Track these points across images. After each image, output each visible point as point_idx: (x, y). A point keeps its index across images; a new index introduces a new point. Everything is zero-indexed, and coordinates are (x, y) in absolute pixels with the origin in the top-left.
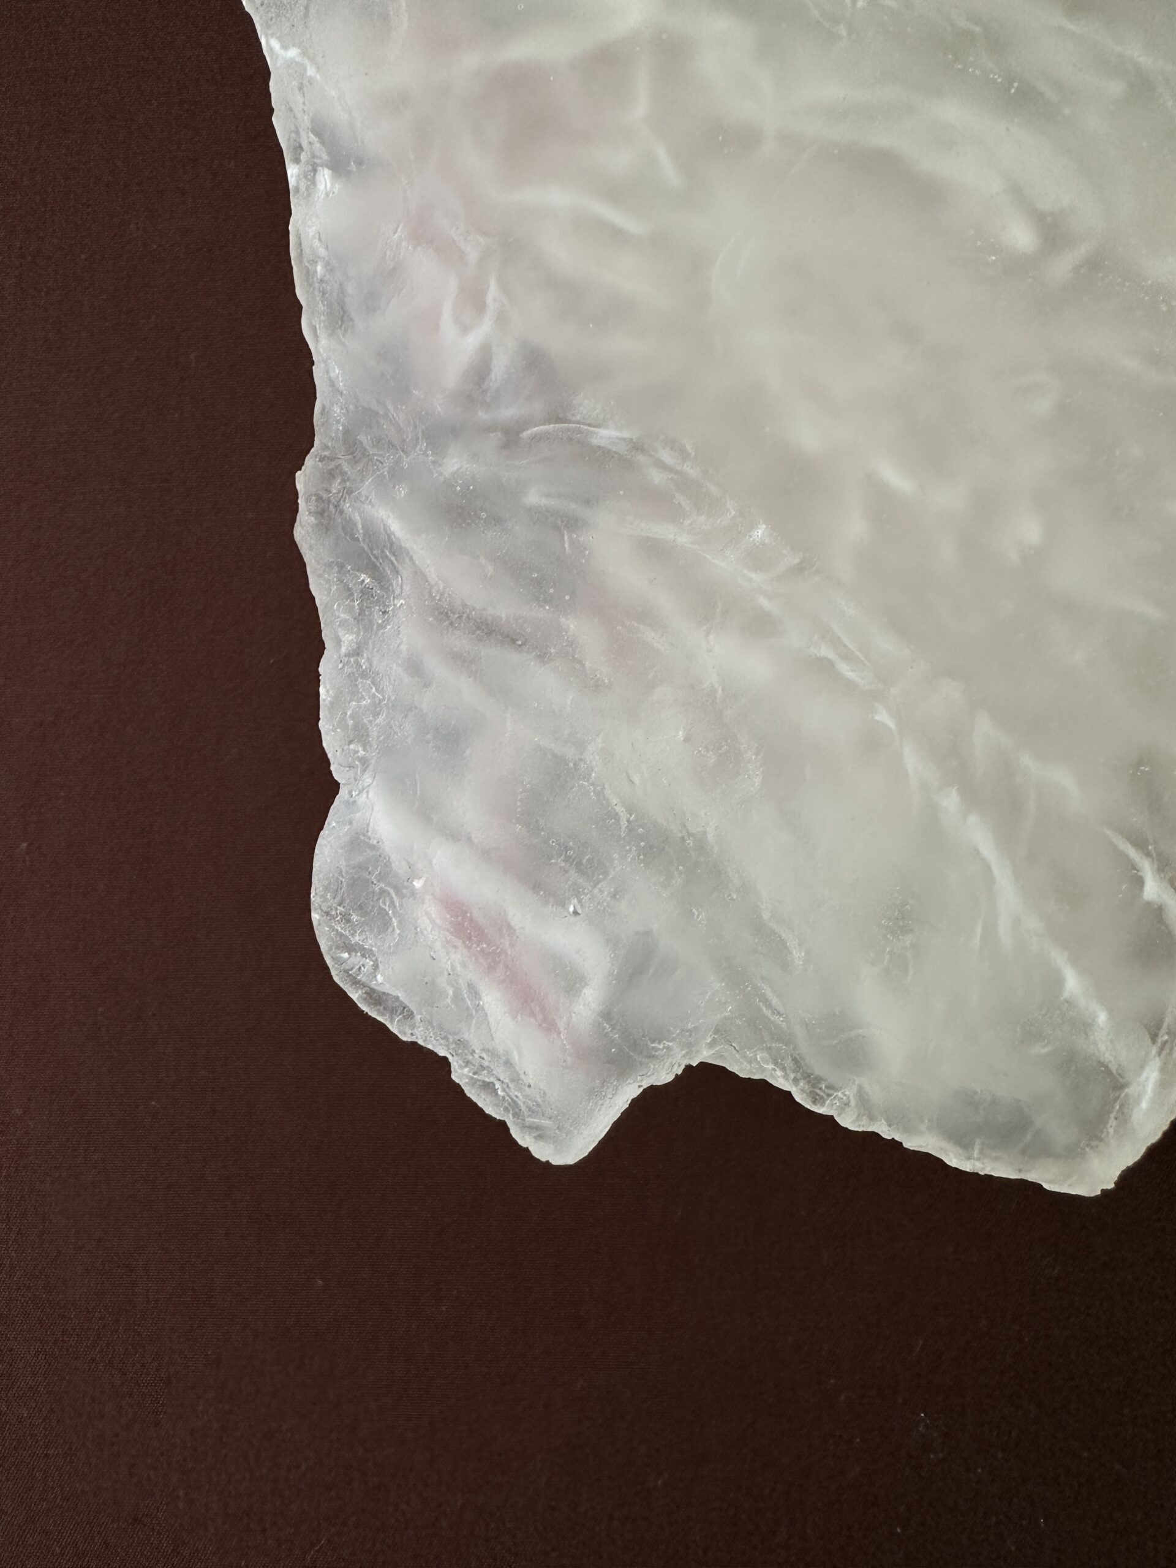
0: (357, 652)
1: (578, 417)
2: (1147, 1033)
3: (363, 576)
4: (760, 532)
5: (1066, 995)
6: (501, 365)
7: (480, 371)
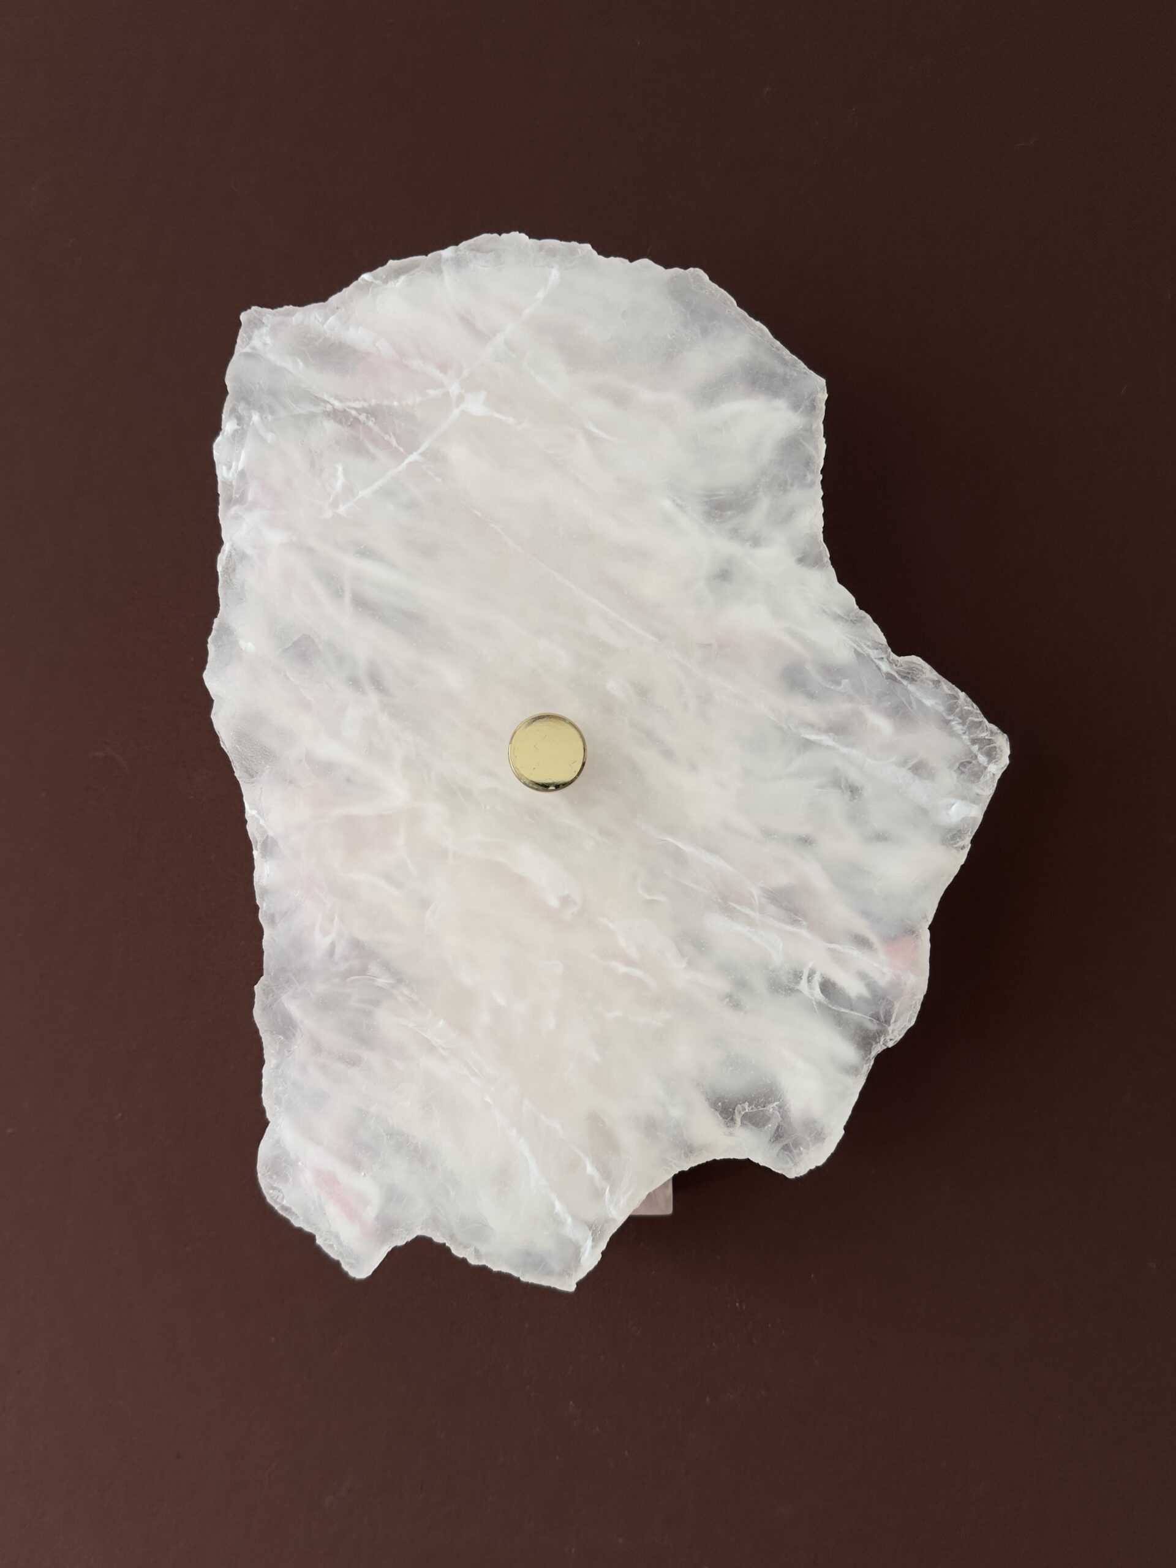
0: (278, 1067)
1: (369, 974)
2: (586, 1227)
3: (280, 1036)
4: (441, 1023)
5: (556, 1211)
6: (339, 950)
7: (331, 952)
